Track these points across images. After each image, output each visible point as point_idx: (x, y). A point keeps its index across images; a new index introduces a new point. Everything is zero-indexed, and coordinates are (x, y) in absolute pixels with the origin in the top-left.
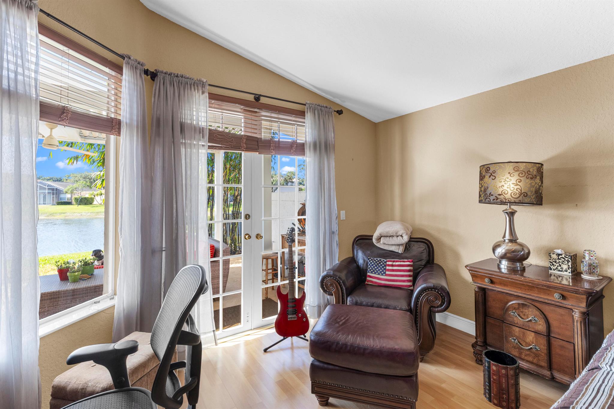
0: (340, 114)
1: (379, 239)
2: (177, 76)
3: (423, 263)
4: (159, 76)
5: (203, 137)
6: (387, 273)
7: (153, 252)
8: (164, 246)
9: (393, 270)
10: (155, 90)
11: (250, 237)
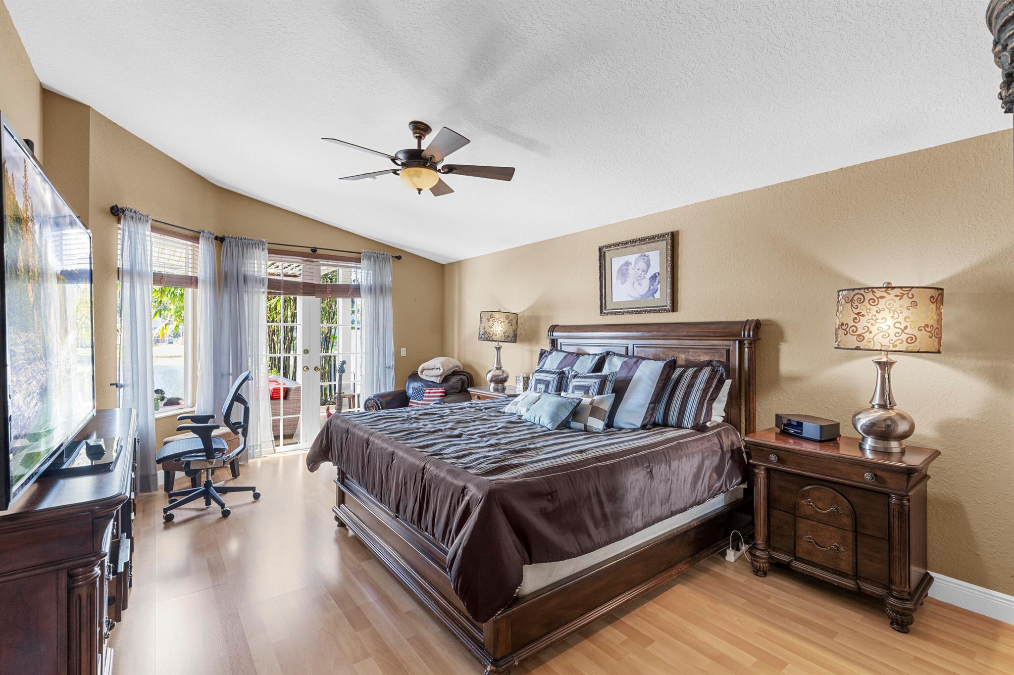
0: (399, 259)
1: (422, 372)
2: (241, 239)
3: (458, 391)
4: (226, 240)
5: (263, 285)
6: (424, 398)
7: (222, 375)
8: (231, 372)
9: (429, 397)
10: (224, 251)
11: (308, 369)
